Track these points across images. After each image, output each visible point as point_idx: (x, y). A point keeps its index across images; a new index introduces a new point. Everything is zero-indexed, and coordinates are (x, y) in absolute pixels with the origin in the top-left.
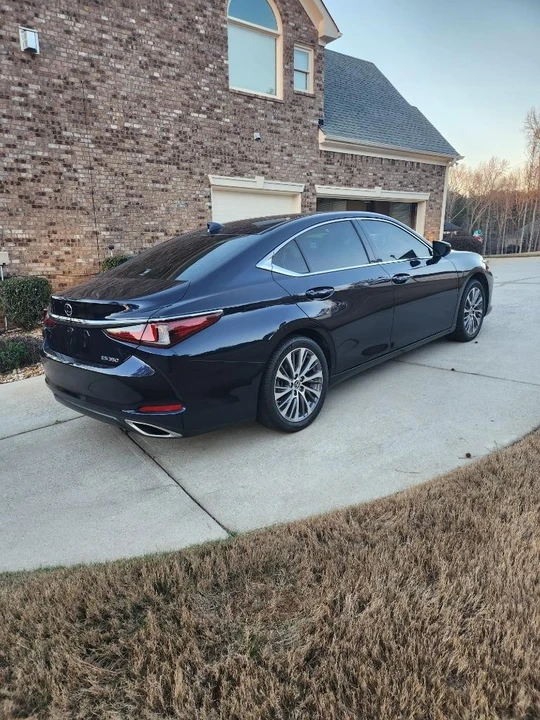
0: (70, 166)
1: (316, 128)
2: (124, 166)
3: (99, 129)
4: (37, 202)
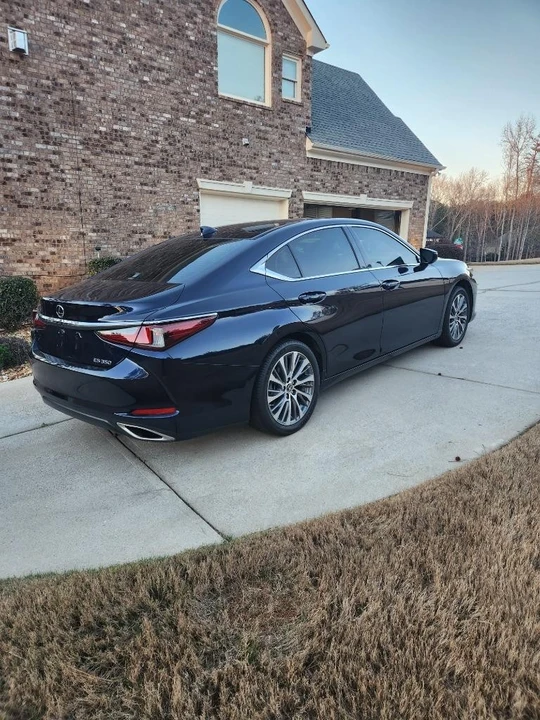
0: (58, 166)
1: (303, 136)
2: (112, 168)
3: (87, 131)
4: (23, 202)
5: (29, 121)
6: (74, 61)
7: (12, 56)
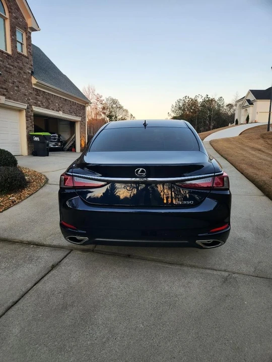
1: (30, 75)
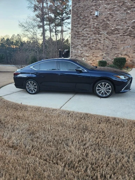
0: (100, 40)
2: (113, 38)
3: (109, 30)
4: (92, 48)
5: (96, 31)
6: (109, 14)
7: (95, 17)
